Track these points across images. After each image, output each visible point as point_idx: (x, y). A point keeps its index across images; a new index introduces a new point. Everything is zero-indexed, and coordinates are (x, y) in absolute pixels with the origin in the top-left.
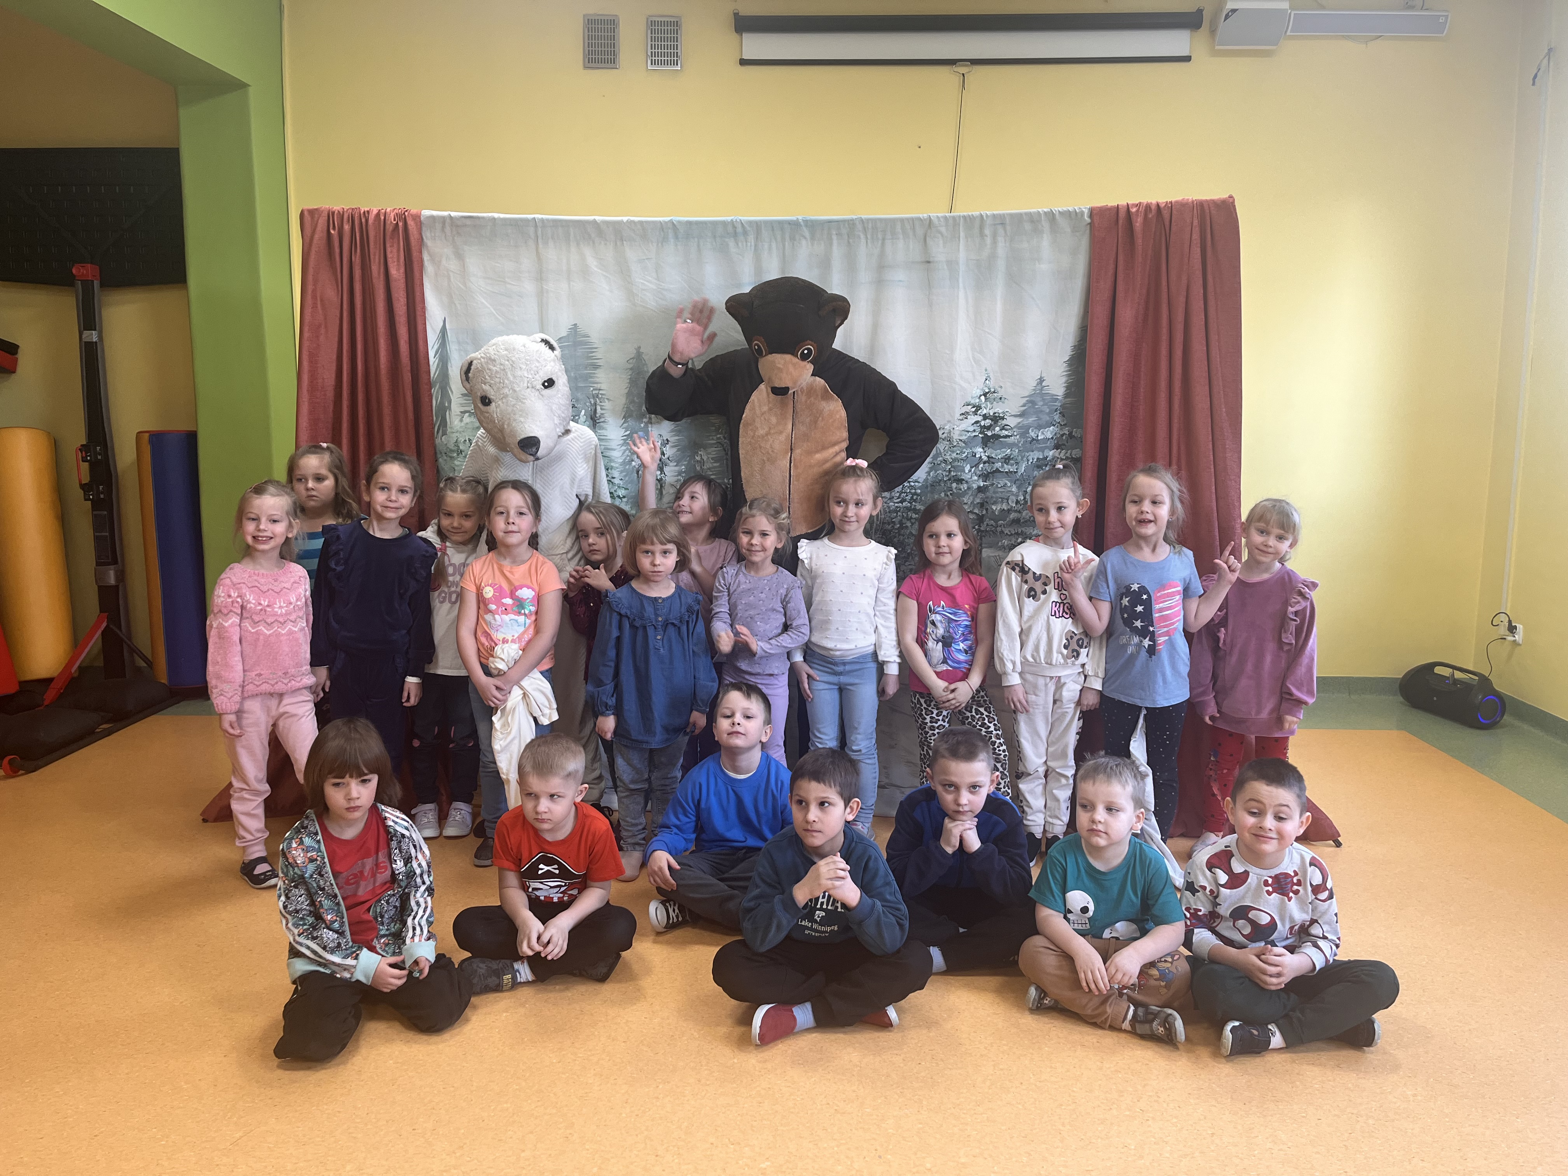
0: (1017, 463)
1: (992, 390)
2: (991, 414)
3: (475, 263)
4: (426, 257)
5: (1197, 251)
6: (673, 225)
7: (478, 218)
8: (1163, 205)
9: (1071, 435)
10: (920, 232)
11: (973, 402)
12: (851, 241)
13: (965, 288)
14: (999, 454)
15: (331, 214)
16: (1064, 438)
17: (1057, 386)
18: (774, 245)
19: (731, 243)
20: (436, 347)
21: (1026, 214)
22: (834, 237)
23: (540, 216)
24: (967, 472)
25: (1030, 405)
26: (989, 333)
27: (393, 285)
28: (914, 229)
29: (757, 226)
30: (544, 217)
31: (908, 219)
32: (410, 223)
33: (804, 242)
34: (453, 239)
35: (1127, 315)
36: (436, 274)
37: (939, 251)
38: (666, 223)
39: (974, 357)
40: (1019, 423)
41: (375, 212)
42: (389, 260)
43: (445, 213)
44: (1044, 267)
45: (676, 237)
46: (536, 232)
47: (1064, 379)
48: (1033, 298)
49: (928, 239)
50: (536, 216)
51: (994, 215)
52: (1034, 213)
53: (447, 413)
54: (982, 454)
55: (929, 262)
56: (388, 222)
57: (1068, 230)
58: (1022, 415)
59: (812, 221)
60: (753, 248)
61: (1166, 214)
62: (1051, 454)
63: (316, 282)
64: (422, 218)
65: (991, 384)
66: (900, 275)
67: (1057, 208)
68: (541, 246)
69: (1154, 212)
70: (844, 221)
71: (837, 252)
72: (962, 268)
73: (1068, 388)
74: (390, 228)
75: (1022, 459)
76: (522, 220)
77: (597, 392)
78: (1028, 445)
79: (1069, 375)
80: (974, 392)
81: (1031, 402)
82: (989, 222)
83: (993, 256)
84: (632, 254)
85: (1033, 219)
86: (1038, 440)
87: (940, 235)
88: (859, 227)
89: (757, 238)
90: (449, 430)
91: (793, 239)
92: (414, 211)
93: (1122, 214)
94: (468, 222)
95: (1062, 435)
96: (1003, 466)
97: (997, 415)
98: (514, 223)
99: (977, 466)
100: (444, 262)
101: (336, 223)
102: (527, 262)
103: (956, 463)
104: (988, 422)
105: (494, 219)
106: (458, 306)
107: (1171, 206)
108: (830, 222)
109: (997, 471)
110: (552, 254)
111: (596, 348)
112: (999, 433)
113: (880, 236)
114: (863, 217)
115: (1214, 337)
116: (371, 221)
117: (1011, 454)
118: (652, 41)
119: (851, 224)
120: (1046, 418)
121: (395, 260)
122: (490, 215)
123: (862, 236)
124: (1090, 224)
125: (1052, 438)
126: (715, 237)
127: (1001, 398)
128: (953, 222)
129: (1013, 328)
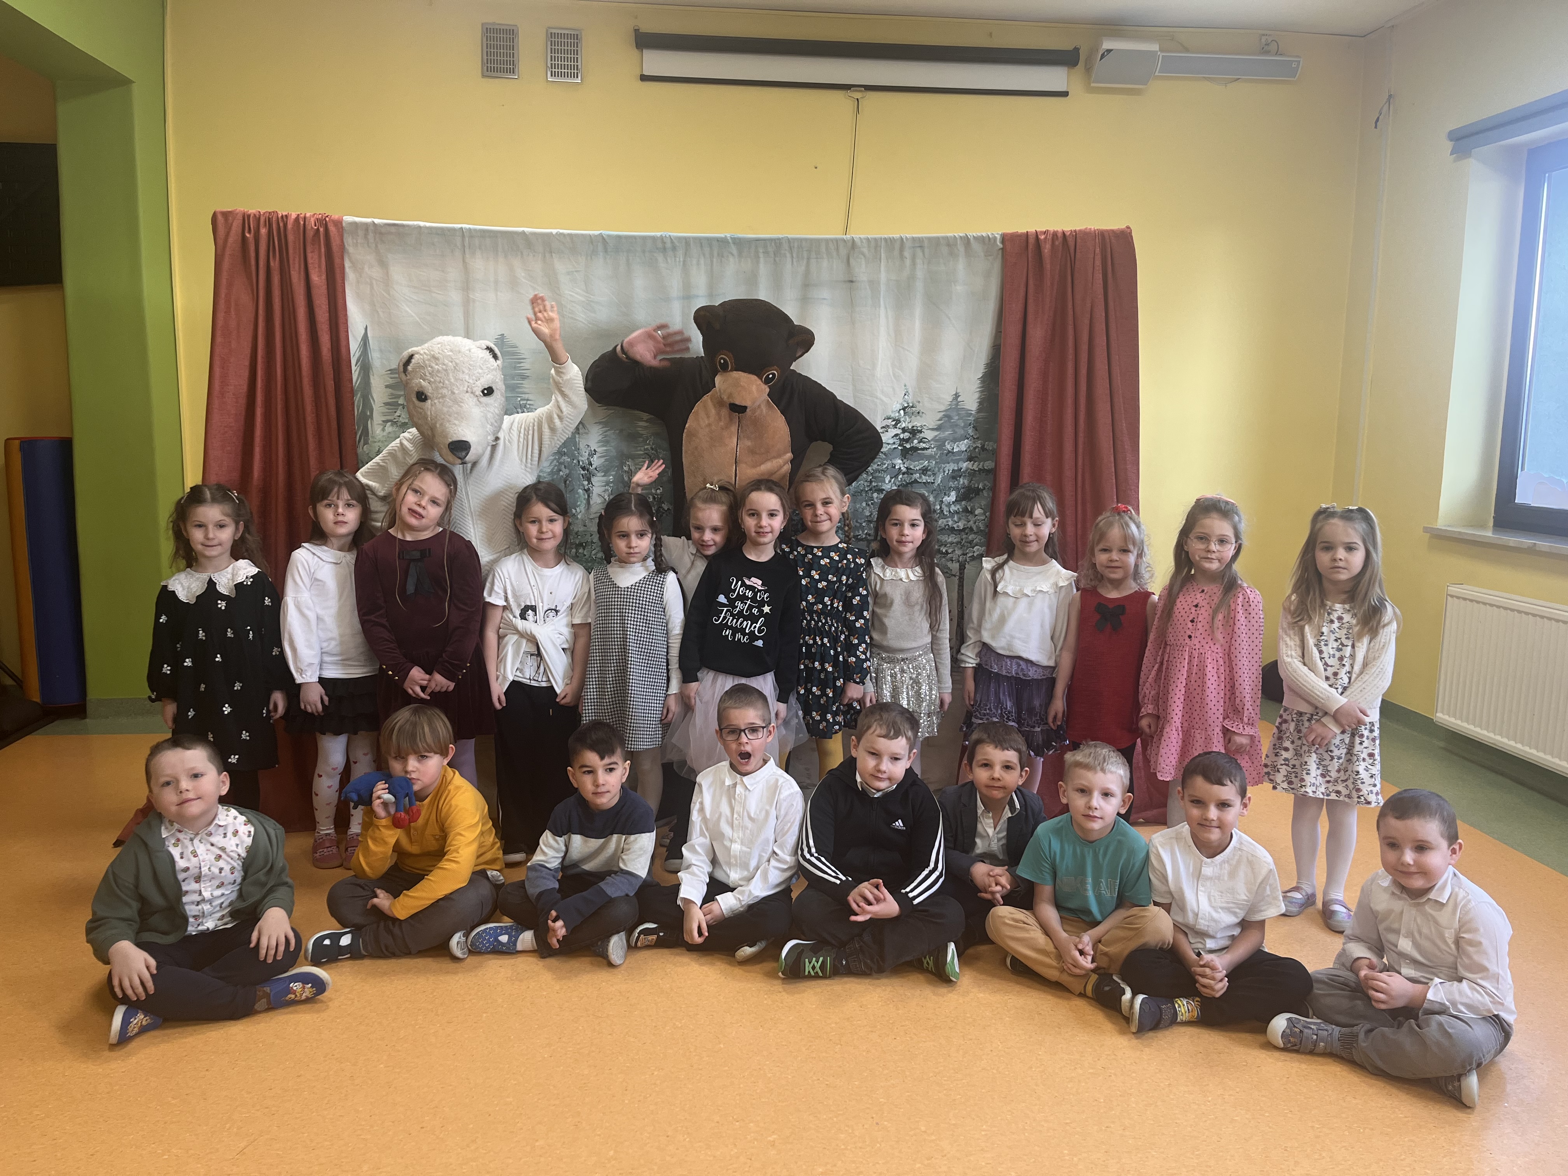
0: (934, 474)
1: (911, 405)
2: (910, 427)
3: (399, 272)
4: (347, 264)
5: (1099, 276)
6: (603, 239)
7: (403, 226)
8: (1069, 233)
9: (983, 448)
10: (843, 252)
11: (893, 415)
12: (777, 259)
13: (886, 308)
14: (917, 465)
15: (246, 217)
16: (977, 450)
17: (971, 401)
18: (702, 261)
19: (660, 258)
20: (357, 355)
21: (943, 238)
22: (761, 255)
23: (467, 226)
24: (887, 482)
25: (946, 419)
26: (908, 350)
27: (315, 292)
28: (837, 249)
29: (686, 241)
30: (471, 227)
31: (832, 240)
32: (332, 228)
33: (731, 259)
34: (376, 246)
35: (1037, 335)
36: (358, 282)
37: (862, 271)
38: (596, 236)
39: (894, 375)
40: (936, 436)
41: (294, 216)
42: (310, 266)
43: (369, 220)
44: (959, 288)
45: (606, 251)
46: (463, 241)
47: (977, 395)
48: (949, 319)
49: (851, 260)
50: (464, 226)
51: (914, 239)
52: (951, 237)
53: (369, 422)
54: (902, 466)
55: (852, 282)
56: (308, 227)
57: (982, 254)
58: (938, 428)
59: (740, 239)
60: (682, 263)
61: (1071, 243)
62: (965, 465)
63: (230, 285)
64: (344, 224)
65: (910, 399)
66: (825, 293)
67: (971, 234)
68: (467, 256)
69: (1060, 240)
70: (771, 240)
71: (764, 269)
72: (883, 288)
73: (980, 403)
74: (310, 234)
75: (939, 471)
76: (449, 229)
77: (525, 402)
78: (944, 457)
79: (981, 392)
80: (894, 406)
81: (947, 416)
82: (908, 245)
83: (912, 278)
84: (561, 267)
85: (950, 243)
86: (953, 453)
87: (862, 257)
88: (786, 246)
89: (686, 254)
90: (371, 439)
91: (721, 256)
92: (335, 216)
93: (1032, 240)
94: (393, 230)
95: (975, 448)
96: (920, 477)
97: (915, 428)
98: (441, 232)
99: (896, 476)
100: (366, 269)
101: (252, 226)
102: (454, 273)
103: (877, 474)
104: (906, 435)
105: (420, 227)
106: (381, 313)
107: (1075, 234)
108: (757, 240)
109: (916, 481)
110: (479, 264)
111: (524, 359)
112: (917, 445)
113: (805, 254)
114: (790, 236)
115: (1115, 358)
116: (290, 226)
117: (929, 466)
118: (551, 53)
119: (777, 243)
120: (960, 432)
121: (316, 266)
122: (416, 223)
123: (788, 255)
124: (1002, 249)
125: (966, 451)
126: (644, 252)
127: (919, 413)
128: (875, 244)
129: (930, 346)
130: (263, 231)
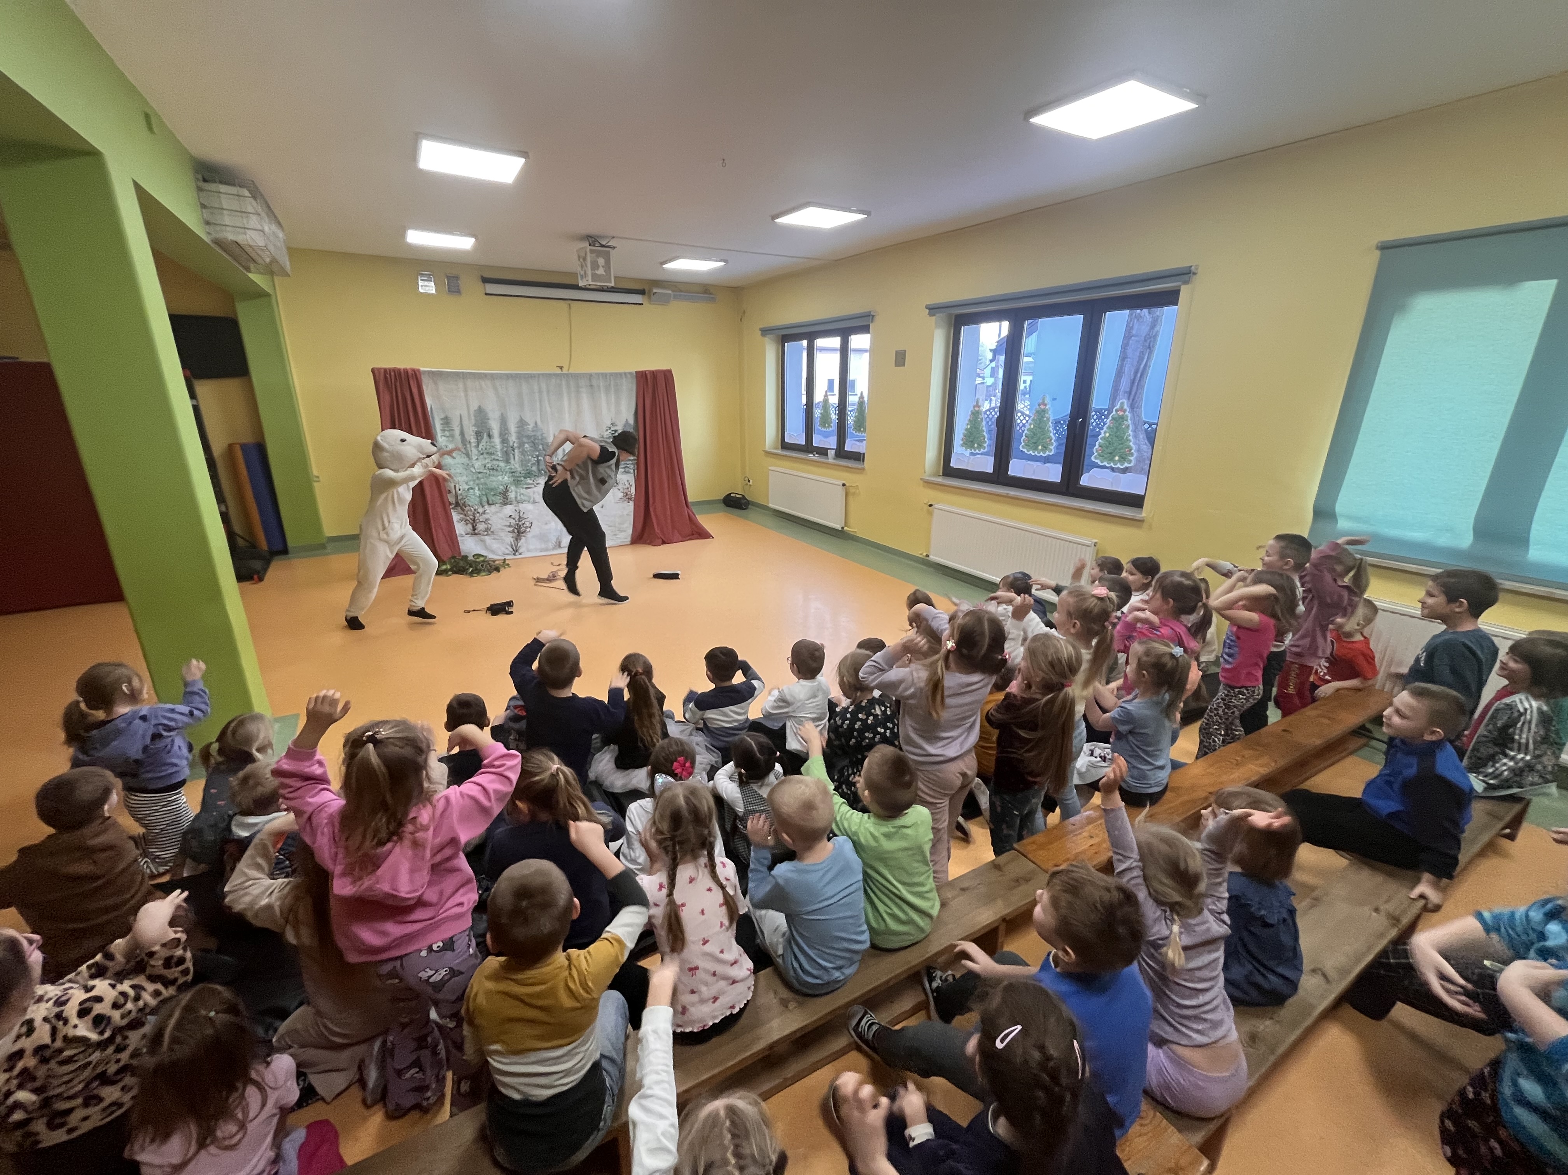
3: (442, 386)
4: (423, 384)
5: (664, 383)
6: (511, 374)
11: (608, 426)
12: (568, 380)
13: (603, 394)
15: (385, 370)
18: (544, 380)
19: (530, 380)
22: (562, 378)
23: (465, 371)
26: (611, 407)
27: (414, 395)
29: (538, 374)
31: (585, 374)
32: (416, 372)
33: (553, 380)
34: (433, 378)
35: (648, 403)
36: (427, 389)
37: (594, 382)
41: (401, 368)
42: (410, 385)
43: (430, 369)
44: (624, 387)
45: (512, 378)
46: (463, 376)
47: (633, 419)
48: (622, 397)
49: (591, 380)
50: (462, 371)
55: (591, 386)
56: (407, 372)
57: (630, 376)
59: (555, 373)
60: (537, 381)
61: (655, 373)
63: (382, 393)
64: (421, 371)
65: (614, 421)
66: (583, 390)
67: (627, 371)
68: (465, 380)
69: (652, 373)
71: (564, 382)
72: (602, 389)
73: (634, 422)
74: (408, 374)
76: (459, 372)
77: (489, 427)
80: (609, 423)
82: (608, 374)
83: (610, 385)
85: (621, 374)
87: (595, 379)
88: (571, 376)
89: (538, 378)
91: (550, 379)
92: (417, 368)
93: (644, 373)
94: (438, 372)
98: (457, 373)
100: (431, 386)
101: (387, 372)
106: (436, 399)
107: (655, 371)
110: (470, 383)
113: (577, 378)
116: (402, 372)
118: (448, 284)
119: (568, 375)
121: (413, 384)
123: (571, 378)
124: (636, 375)
126: (525, 378)
128: (598, 374)
129: (618, 404)
130: (393, 374)
